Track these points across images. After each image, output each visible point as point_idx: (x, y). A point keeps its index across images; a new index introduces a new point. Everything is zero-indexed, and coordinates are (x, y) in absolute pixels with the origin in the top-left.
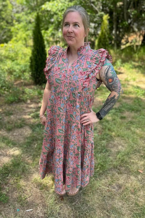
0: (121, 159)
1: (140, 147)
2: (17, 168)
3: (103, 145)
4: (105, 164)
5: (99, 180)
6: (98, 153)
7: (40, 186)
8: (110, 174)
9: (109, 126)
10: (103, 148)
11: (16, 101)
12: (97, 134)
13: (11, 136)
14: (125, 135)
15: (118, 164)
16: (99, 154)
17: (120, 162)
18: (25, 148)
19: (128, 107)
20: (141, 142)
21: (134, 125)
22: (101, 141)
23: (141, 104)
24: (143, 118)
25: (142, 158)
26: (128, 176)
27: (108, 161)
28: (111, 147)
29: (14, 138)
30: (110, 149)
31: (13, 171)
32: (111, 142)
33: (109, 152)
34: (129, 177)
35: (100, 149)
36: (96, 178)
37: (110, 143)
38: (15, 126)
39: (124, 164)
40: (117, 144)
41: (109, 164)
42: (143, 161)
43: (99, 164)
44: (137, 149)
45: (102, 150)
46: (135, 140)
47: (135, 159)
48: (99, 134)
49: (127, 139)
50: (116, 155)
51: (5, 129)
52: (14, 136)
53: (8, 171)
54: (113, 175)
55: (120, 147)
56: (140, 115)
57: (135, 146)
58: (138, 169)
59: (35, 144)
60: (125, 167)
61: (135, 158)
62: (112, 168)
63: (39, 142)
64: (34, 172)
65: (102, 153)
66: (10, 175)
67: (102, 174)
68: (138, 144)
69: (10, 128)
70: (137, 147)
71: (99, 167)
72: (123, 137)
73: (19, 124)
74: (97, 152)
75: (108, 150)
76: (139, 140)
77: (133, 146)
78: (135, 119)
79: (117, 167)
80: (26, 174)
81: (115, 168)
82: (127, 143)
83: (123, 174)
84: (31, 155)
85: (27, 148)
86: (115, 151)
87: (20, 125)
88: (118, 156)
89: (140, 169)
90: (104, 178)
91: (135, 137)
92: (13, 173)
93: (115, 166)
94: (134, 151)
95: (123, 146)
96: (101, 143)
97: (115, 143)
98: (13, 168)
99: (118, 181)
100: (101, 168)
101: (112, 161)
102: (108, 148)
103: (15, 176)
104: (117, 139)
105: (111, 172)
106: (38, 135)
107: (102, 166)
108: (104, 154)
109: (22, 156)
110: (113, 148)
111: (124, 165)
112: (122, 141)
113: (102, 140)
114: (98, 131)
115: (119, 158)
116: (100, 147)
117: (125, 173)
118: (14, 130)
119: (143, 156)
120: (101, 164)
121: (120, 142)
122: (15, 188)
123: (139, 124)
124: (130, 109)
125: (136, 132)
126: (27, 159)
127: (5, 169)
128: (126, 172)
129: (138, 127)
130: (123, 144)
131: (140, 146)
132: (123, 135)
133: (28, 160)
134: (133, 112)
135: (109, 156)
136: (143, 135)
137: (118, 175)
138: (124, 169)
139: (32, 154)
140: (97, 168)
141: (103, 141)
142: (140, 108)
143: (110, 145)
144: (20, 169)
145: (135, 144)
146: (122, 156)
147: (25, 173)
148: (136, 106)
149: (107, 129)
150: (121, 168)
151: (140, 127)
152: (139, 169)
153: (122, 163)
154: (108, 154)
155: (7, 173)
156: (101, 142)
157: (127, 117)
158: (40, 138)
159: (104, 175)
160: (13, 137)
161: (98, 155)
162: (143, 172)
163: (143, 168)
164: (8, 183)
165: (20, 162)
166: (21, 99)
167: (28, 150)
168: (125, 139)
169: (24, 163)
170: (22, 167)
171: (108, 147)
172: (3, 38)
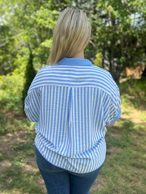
1: (119, 187)
11: (3, 132)
14: (106, 173)
19: (115, 142)
20: (122, 182)
21: (118, 161)
23: (129, 140)
24: (128, 155)
40: (97, 182)
44: (116, 189)
46: (115, 178)
49: (108, 178)
55: (99, 186)
56: (126, 152)
57: (114, 185)
59: (10, 180)
63: (15, 177)
68: (118, 183)
70: (117, 186)
72: (104, 174)
76: (120, 179)
77: (112, 185)
78: (120, 155)
82: (107, 181)
86: (93, 190)
87: (1, 158)
91: (116, 174)
94: (112, 191)
95: (102, 185)
106: (16, 169)
112: (102, 179)
121: (100, 180)
123: (123, 161)
124: (117, 144)
125: (119, 170)
129: (121, 164)
130: (103, 183)
131: (119, 185)
132: (104, 173)
134: (120, 147)
136: (124, 174)
142: (127, 144)
145: (115, 182)
148: (123, 142)
151: (123, 165)
157: (113, 153)
158: (16, 173)
166: (8, 130)
168: (106, 177)
172: (6, 69)
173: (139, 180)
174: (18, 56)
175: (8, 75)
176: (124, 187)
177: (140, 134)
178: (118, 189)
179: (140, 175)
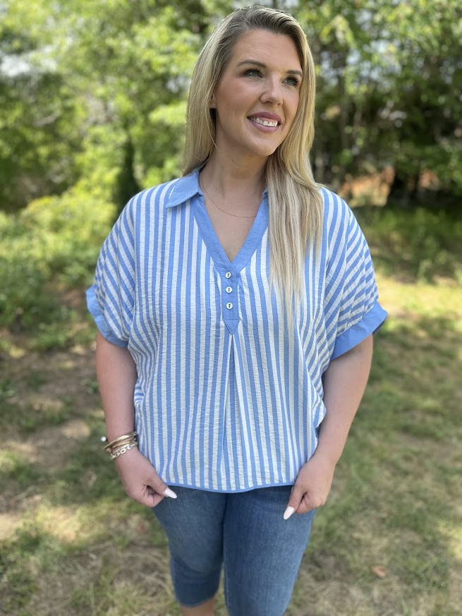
0: (325, 529)
1: (379, 490)
15: (315, 546)
17: (321, 539)
20: (383, 476)
25: (384, 526)
26: (342, 588)
34: (345, 592)
39: (333, 545)
42: (386, 536)
44: (371, 498)
46: (366, 468)
47: (365, 529)
57: (365, 488)
58: (371, 566)
60: (335, 556)
61: (365, 525)
68: (373, 482)
70: (371, 490)
76: (376, 469)
77: (360, 488)
82: (344, 476)
83: (330, 581)
89: (378, 565)
91: (367, 458)
94: (361, 505)
99: (314, 602)
111: (334, 548)
117: (336, 579)
119: (388, 521)
128: (338, 574)
129: (374, 428)
131: (379, 487)
136: (386, 455)
138: (332, 564)
145: (368, 480)
146: (330, 520)
150: (326, 561)
152: (374, 565)
153: (328, 542)
162: (387, 576)
163: (385, 561)
172: (58, 179)
173: (426, 471)
174: (86, 143)
176: (391, 492)
177: (406, 347)
178: (376, 497)
179: (428, 456)
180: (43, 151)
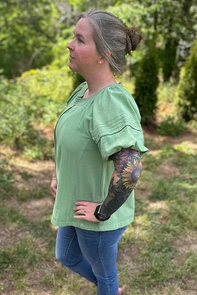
0: (191, 265)
2: (22, 258)
3: (165, 239)
4: (162, 270)
5: (146, 293)
6: (155, 251)
7: (51, 289)
8: (167, 286)
9: (181, 211)
10: (164, 245)
12: (159, 221)
13: (23, 209)
15: (184, 273)
16: (156, 254)
17: (188, 271)
18: (41, 229)
22: (163, 232)
27: (169, 266)
28: (180, 246)
29: (28, 212)
30: (176, 247)
31: (15, 261)
32: (181, 237)
33: (174, 251)
35: (158, 246)
36: (142, 290)
37: (179, 238)
38: (31, 195)
39: (194, 274)
40: (191, 242)
41: (169, 271)
43: (152, 269)
45: (162, 247)
48: (164, 222)
50: (184, 259)
51: (16, 198)
52: (27, 209)
53: (9, 260)
54: (172, 289)
55: (194, 247)
60: (195, 280)
62: (173, 278)
64: (47, 266)
65: (161, 253)
66: (10, 266)
67: (154, 286)
69: (23, 196)
71: (150, 274)
73: (38, 193)
74: (153, 250)
75: (172, 249)
79: (181, 278)
80: (35, 268)
81: (178, 279)
83: (190, 291)
84: (47, 240)
85: (43, 229)
86: (184, 252)
87: (40, 193)
88: (188, 260)
90: (156, 293)
92: (15, 264)
93: (178, 276)
96: (162, 237)
97: (187, 240)
98: (16, 256)
100: (154, 275)
101: (174, 268)
102: (173, 247)
103: (17, 268)
104: (193, 233)
105: (170, 284)
107: (157, 272)
108: (164, 255)
109: (34, 240)
110: (181, 247)
111: (195, 276)
113: (165, 231)
114: (161, 217)
115: (189, 265)
116: (159, 243)
117: (194, 290)
118: (30, 201)
120: (155, 268)
122: (14, 286)
126: (40, 246)
127: (4, 256)
128: (195, 288)
133: (42, 247)
135: (172, 258)
137: (180, 290)
138: (193, 283)
139: (50, 240)
140: (148, 275)
141: (167, 235)
143: (178, 241)
144: (27, 260)
146: (194, 262)
147: (33, 267)
149: (177, 215)
150: (189, 281)
153: (192, 272)
154: (171, 256)
155: (6, 263)
156: (164, 234)
159: (158, 287)
160: (26, 211)
161: (153, 254)
164: (5, 278)
165: (29, 249)
166: (48, 155)
167: (44, 233)
169: (34, 252)
170: (30, 257)
171: (173, 245)
174: (58, 38)
175: (44, 68)
180: (31, 42)
